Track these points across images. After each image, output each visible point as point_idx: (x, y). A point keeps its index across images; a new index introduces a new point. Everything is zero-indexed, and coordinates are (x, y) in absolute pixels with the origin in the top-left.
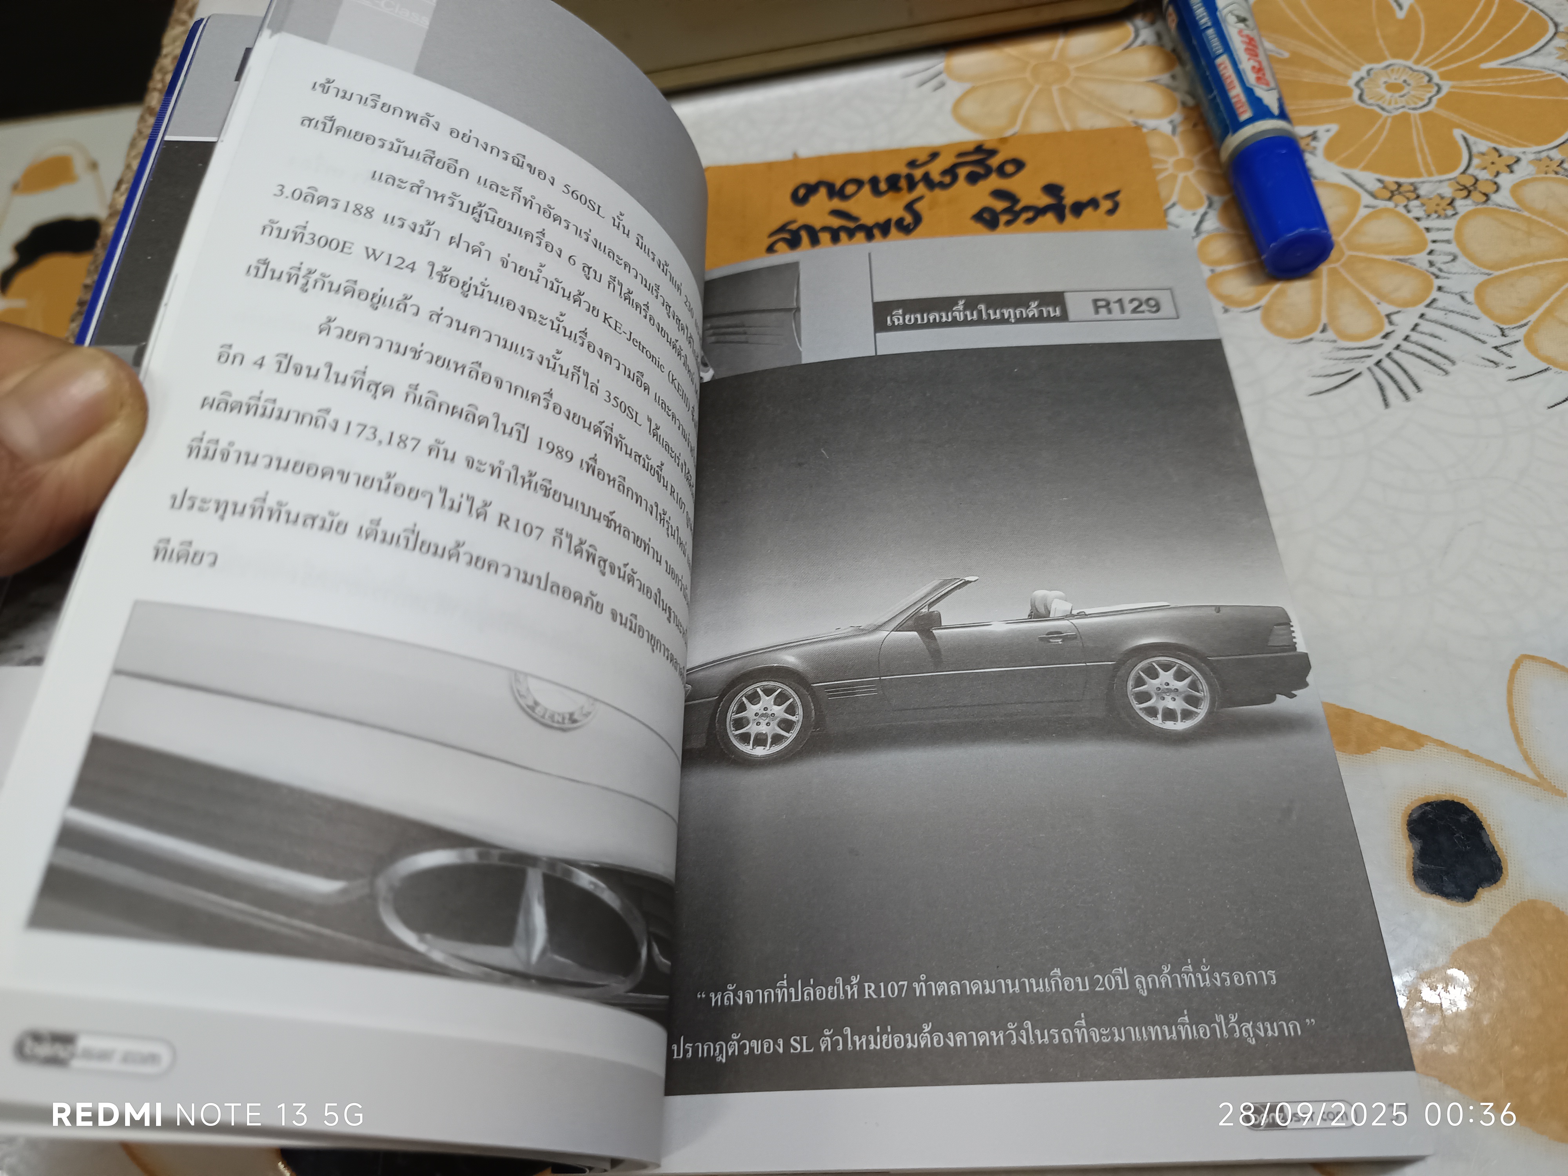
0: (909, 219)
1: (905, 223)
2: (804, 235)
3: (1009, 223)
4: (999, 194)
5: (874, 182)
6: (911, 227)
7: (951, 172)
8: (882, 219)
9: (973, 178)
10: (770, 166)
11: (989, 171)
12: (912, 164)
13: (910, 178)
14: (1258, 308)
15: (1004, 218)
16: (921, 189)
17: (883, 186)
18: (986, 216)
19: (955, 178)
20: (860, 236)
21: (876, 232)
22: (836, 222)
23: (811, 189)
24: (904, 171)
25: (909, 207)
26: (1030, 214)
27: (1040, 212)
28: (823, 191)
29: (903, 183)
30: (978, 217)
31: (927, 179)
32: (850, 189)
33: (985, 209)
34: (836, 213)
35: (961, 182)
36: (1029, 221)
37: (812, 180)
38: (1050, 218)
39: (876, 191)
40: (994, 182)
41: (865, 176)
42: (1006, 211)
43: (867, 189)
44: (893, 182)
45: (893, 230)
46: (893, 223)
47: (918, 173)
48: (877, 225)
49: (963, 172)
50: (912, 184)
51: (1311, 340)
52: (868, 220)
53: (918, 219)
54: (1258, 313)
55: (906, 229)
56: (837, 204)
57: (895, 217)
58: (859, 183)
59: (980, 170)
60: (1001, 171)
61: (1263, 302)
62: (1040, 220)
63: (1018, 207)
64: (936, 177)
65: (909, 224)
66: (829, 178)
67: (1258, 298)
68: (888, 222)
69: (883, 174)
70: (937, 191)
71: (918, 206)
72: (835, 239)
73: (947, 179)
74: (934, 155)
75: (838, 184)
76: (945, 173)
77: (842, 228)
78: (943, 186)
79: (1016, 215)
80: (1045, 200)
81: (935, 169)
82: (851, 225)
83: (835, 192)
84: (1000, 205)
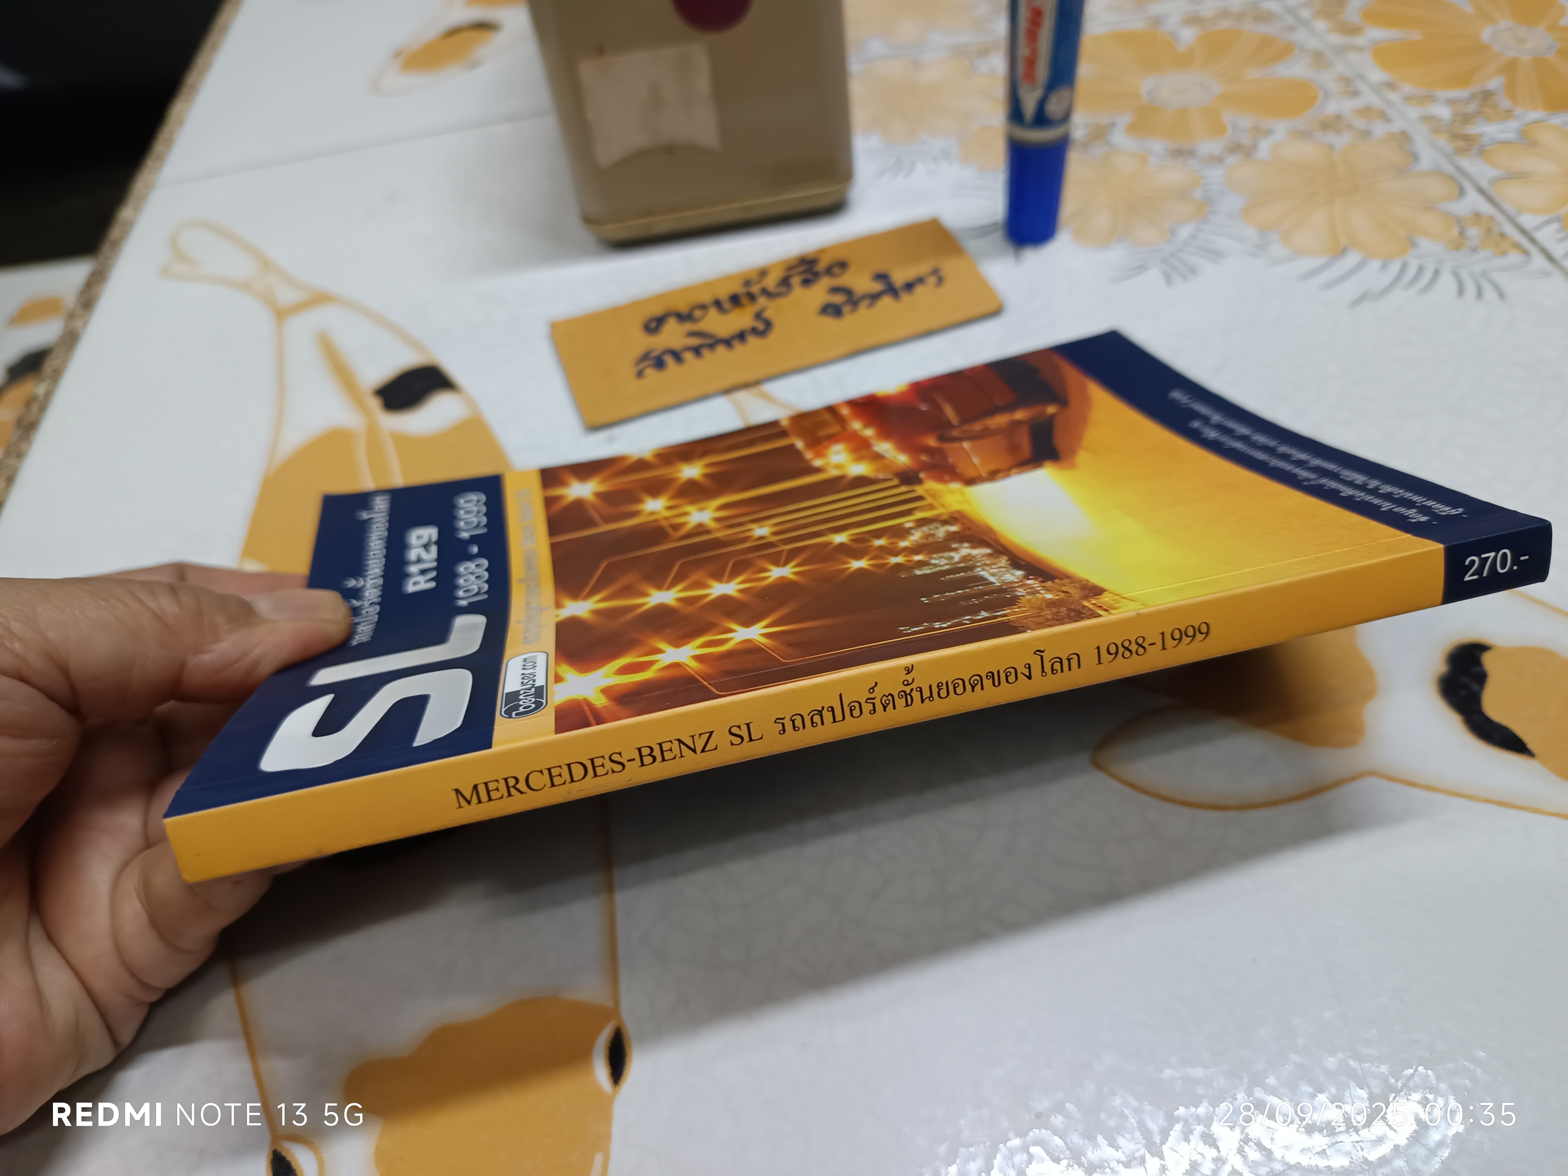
0: (761, 326)
1: (758, 329)
2: (667, 357)
3: (852, 310)
4: (835, 290)
5: (717, 303)
6: (764, 331)
7: (785, 282)
8: (736, 331)
9: (806, 282)
11: (818, 275)
12: (747, 283)
13: (749, 294)
15: (847, 307)
16: (762, 301)
17: (727, 305)
18: (830, 309)
19: (790, 287)
20: (721, 347)
21: (734, 342)
22: (694, 342)
23: (660, 321)
24: (742, 290)
25: (758, 316)
26: (869, 299)
27: (879, 295)
28: (671, 319)
29: (744, 300)
30: (823, 312)
31: (765, 292)
32: (698, 314)
33: (826, 304)
34: (692, 334)
35: (797, 288)
36: (870, 305)
37: (658, 314)
38: (888, 298)
39: (723, 310)
40: (825, 283)
41: (707, 300)
42: (847, 301)
43: (713, 310)
44: (735, 300)
45: (750, 337)
46: (747, 332)
47: (755, 289)
48: (734, 336)
49: (796, 281)
50: (752, 297)
52: (723, 333)
53: (768, 324)
55: (761, 333)
56: (689, 327)
57: (747, 327)
58: (703, 307)
59: (808, 276)
60: (829, 271)
62: (880, 301)
63: (856, 296)
64: (772, 289)
65: (762, 329)
66: (673, 310)
68: (743, 331)
69: (723, 296)
70: (779, 300)
71: (765, 315)
72: (699, 354)
73: (783, 289)
74: (763, 273)
75: (684, 312)
76: (779, 284)
77: (701, 346)
78: (781, 294)
79: (857, 303)
80: (877, 287)
81: (770, 282)
82: (709, 340)
83: (683, 317)
84: (839, 298)
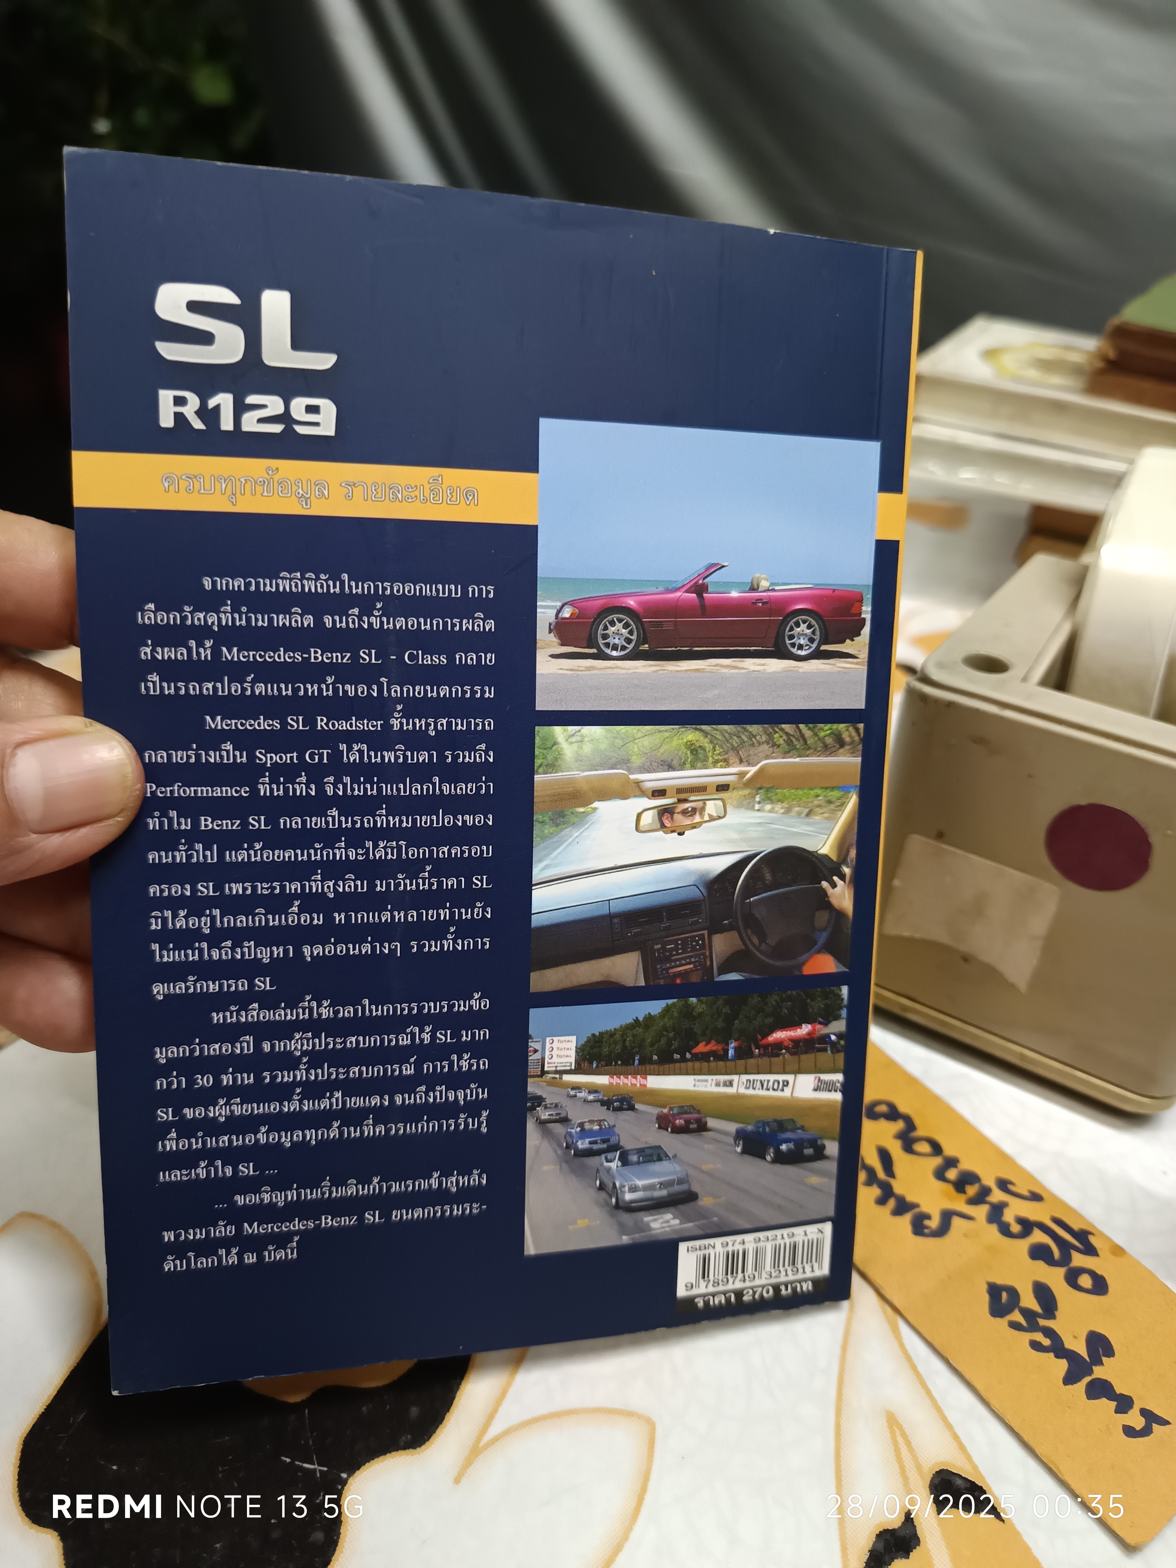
0: (933, 1224)
1: (927, 1222)
3: (1015, 1326)
4: (1043, 1292)
5: (951, 1162)
6: (926, 1231)
7: (1027, 1226)
8: (910, 1198)
9: (1039, 1253)
11: (1063, 1262)
12: (1004, 1185)
13: (985, 1192)
15: (1017, 1317)
16: (981, 1212)
17: (952, 1174)
18: (1004, 1296)
19: (1023, 1235)
20: (874, 1192)
21: (892, 1203)
22: (869, 1158)
23: (892, 1115)
24: (989, 1180)
25: (949, 1214)
26: (1046, 1342)
27: (1058, 1349)
28: (900, 1125)
30: (994, 1290)
31: (998, 1209)
32: (922, 1147)
33: (1011, 1290)
34: (884, 1154)
35: (1024, 1245)
36: (1036, 1346)
37: (906, 1110)
38: (1063, 1365)
39: (941, 1173)
40: (1054, 1277)
41: (949, 1150)
42: (1028, 1314)
43: (937, 1161)
44: (966, 1180)
45: (907, 1218)
46: (917, 1210)
47: (997, 1196)
48: (899, 1197)
49: (1036, 1240)
50: (978, 1200)
52: (900, 1187)
53: (941, 1231)
55: (919, 1227)
56: (894, 1145)
57: (925, 1208)
58: (937, 1149)
59: (1056, 1253)
60: (1075, 1274)
62: (1049, 1357)
63: (1042, 1322)
64: (1009, 1216)
65: (927, 1227)
66: (920, 1119)
68: (914, 1206)
69: (965, 1165)
70: (994, 1229)
71: (956, 1222)
73: (1016, 1228)
74: (1035, 1197)
75: (920, 1132)
76: (1021, 1221)
78: (1005, 1230)
79: (1033, 1326)
80: (1079, 1346)
81: (1017, 1210)
82: (881, 1174)
83: (908, 1134)
84: (1029, 1301)
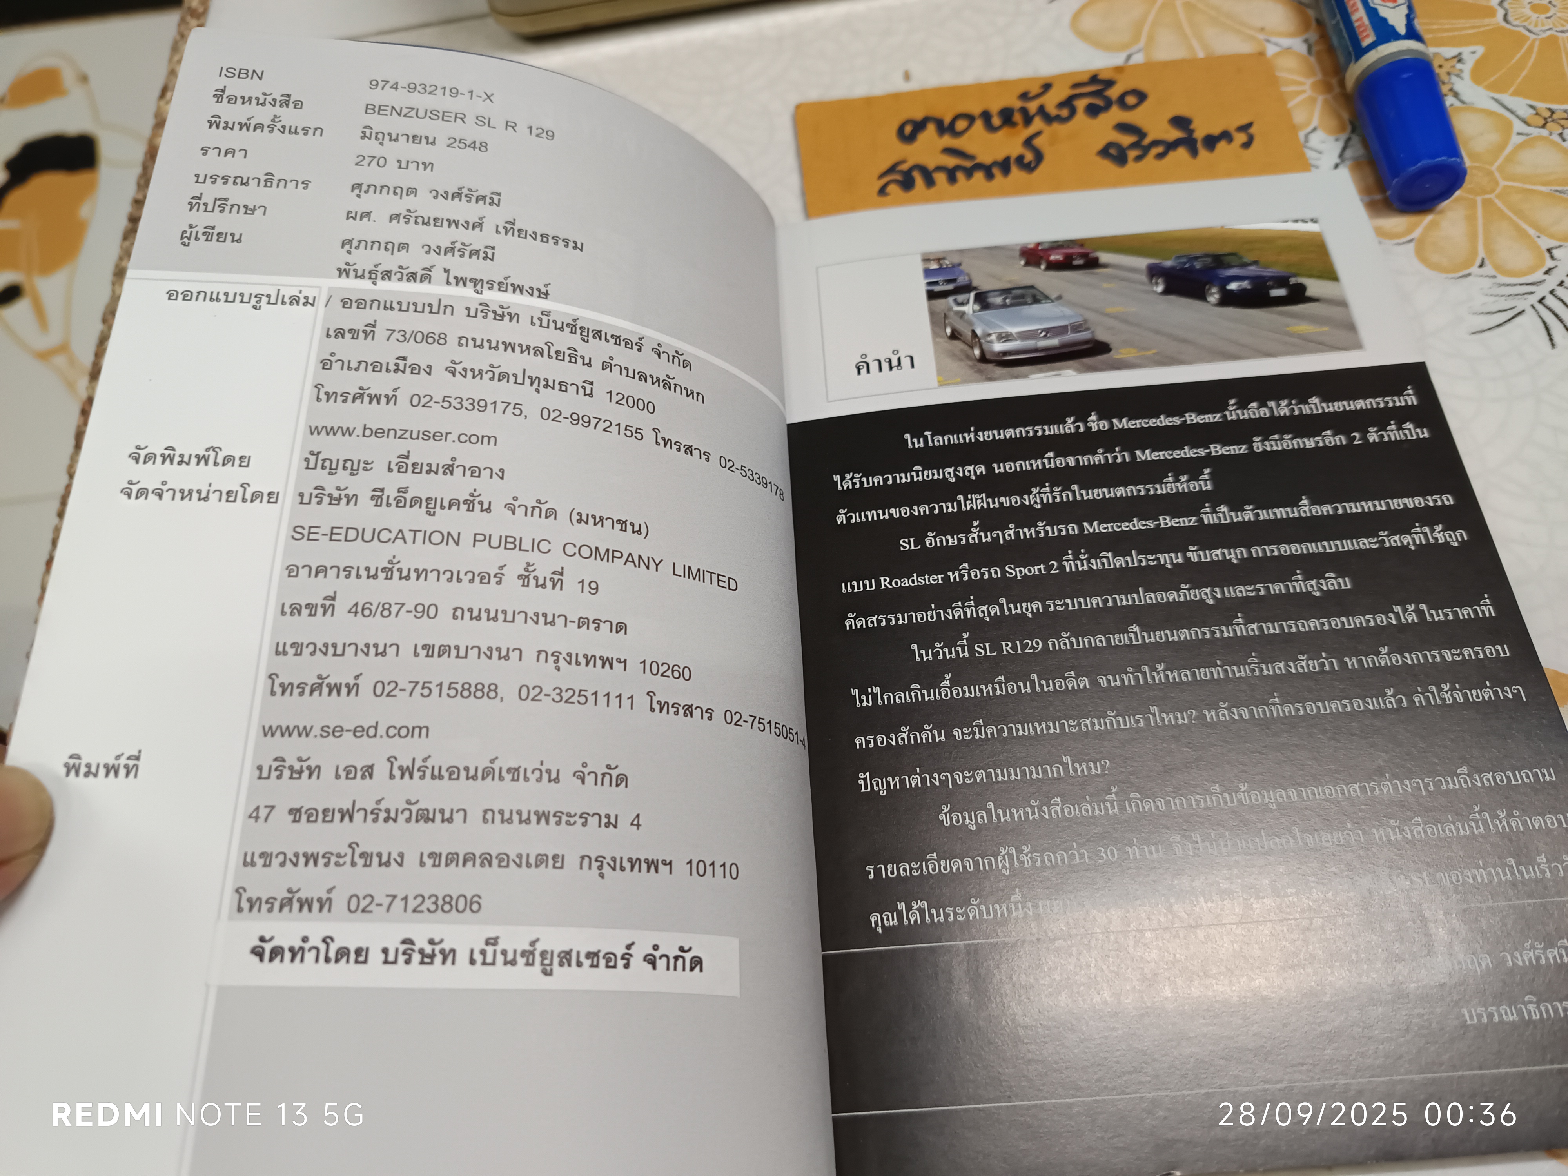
0: (1029, 156)
1: (1026, 161)
2: (917, 175)
3: (1138, 159)
4: (1124, 128)
5: (986, 116)
6: (1033, 165)
7: (1068, 103)
8: (1000, 157)
9: (1093, 111)
10: (869, 102)
11: (1109, 104)
12: (1026, 96)
13: (1024, 111)
14: (1411, 241)
15: (1132, 154)
16: (1038, 124)
17: (996, 121)
18: (1112, 151)
19: (1073, 112)
20: (979, 176)
21: (996, 171)
22: (951, 161)
23: (919, 126)
24: (1017, 104)
25: (1028, 143)
26: (1160, 149)
27: (1171, 146)
28: (931, 128)
29: (1018, 117)
30: (1104, 153)
31: (1042, 112)
32: (961, 125)
33: (1110, 145)
34: (950, 151)
35: (1080, 115)
36: (1160, 156)
37: (919, 116)
38: (1182, 151)
39: (990, 127)
40: (1116, 115)
41: (976, 110)
42: (1134, 145)
43: (979, 124)
44: (1007, 116)
45: (1014, 168)
46: (1012, 160)
47: (1033, 107)
48: (995, 163)
49: (1081, 104)
50: (1028, 120)
51: (1469, 275)
52: (986, 158)
53: (1039, 156)
54: (1411, 246)
55: (1027, 167)
56: (948, 141)
57: (1014, 154)
58: (971, 119)
59: (1099, 102)
60: (1122, 101)
61: (1416, 234)
62: (1172, 155)
63: (1146, 141)
64: (1052, 110)
65: (1030, 162)
66: (936, 113)
67: (1410, 231)
68: (1008, 159)
69: (995, 108)
70: (1056, 126)
71: (1038, 142)
72: (952, 178)
73: (1065, 113)
74: (1049, 87)
75: (947, 120)
76: (1061, 105)
77: (957, 168)
78: (1059, 119)
79: (1146, 150)
80: (1174, 134)
81: (1050, 102)
82: (968, 164)
83: (945, 128)
84: (1126, 140)
